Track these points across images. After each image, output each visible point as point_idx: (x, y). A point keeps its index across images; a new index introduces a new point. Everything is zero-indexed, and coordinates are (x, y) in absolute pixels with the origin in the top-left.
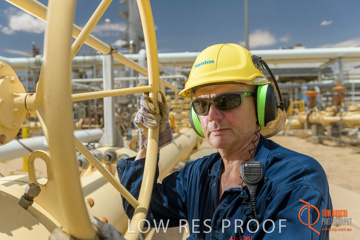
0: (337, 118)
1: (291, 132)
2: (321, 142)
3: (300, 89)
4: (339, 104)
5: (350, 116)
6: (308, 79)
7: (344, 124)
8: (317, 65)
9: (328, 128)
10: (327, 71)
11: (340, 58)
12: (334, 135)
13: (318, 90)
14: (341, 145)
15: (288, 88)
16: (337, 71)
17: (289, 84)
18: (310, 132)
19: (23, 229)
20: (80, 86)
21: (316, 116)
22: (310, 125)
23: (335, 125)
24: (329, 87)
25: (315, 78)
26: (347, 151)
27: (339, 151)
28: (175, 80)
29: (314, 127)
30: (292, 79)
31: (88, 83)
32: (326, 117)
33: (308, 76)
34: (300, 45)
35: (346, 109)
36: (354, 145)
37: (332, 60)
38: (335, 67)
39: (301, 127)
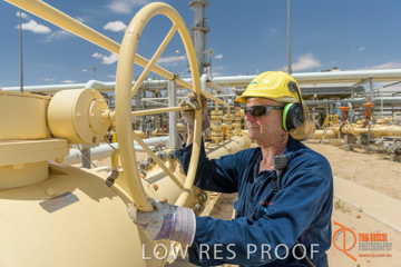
0: (366, 129)
1: (326, 141)
2: (351, 150)
3: (334, 105)
4: (368, 118)
5: (377, 128)
6: (342, 97)
7: (373, 135)
8: (350, 85)
9: (359, 138)
10: (359, 90)
11: (371, 78)
12: (363, 143)
13: (350, 105)
14: (369, 152)
15: (325, 104)
16: (368, 90)
17: (325, 100)
18: (343, 141)
19: (106, 199)
20: (156, 103)
21: (348, 128)
22: (343, 135)
23: (364, 135)
24: (360, 103)
25: (349, 96)
26: (374, 158)
27: (367, 157)
28: (230, 98)
29: (346, 137)
30: (328, 97)
31: (162, 101)
32: (357, 128)
33: (343, 94)
34: (336, 68)
35: (375, 122)
36: (381, 152)
37: (363, 81)
38: (366, 86)
39: (336, 136)
